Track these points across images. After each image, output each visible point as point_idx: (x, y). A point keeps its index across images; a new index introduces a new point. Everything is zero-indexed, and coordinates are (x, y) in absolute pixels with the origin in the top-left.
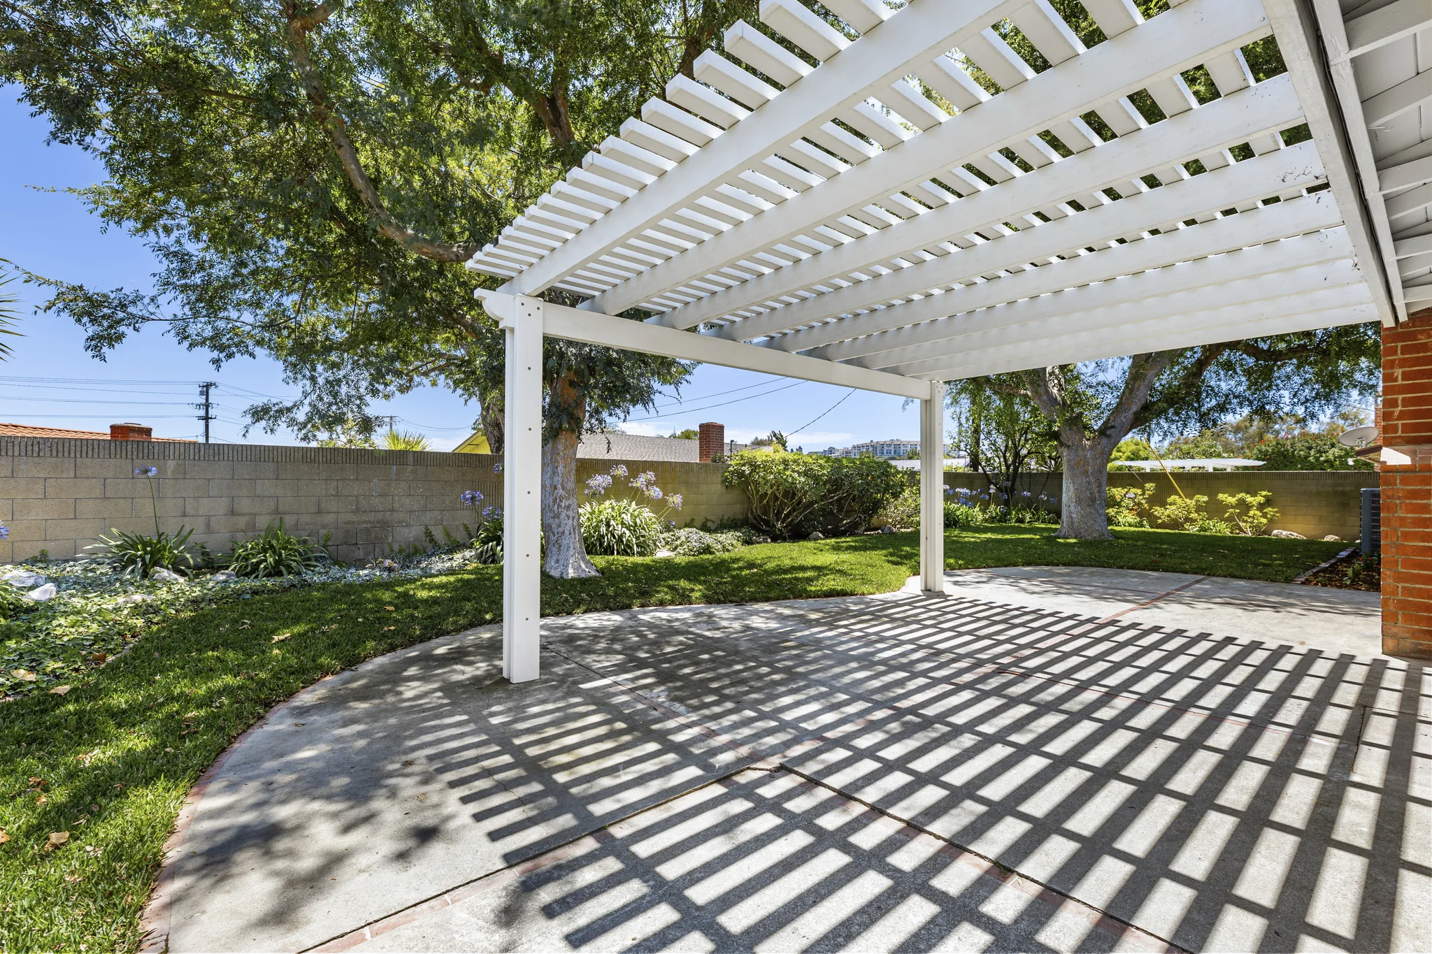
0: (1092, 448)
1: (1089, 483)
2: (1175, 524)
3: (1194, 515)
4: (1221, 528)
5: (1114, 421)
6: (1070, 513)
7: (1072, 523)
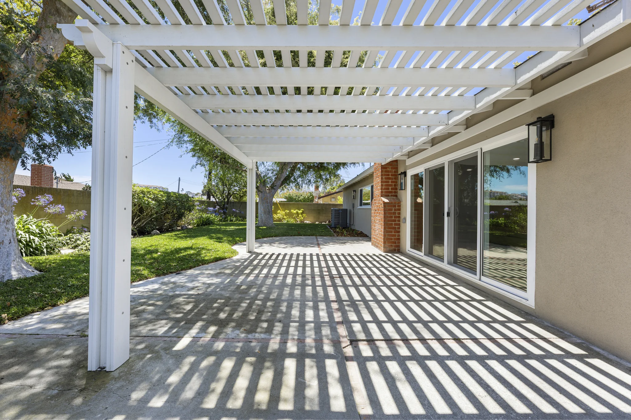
0: (269, 192)
1: (268, 206)
2: (280, 220)
3: (285, 217)
4: (292, 221)
5: (276, 184)
6: (262, 217)
7: (262, 221)
